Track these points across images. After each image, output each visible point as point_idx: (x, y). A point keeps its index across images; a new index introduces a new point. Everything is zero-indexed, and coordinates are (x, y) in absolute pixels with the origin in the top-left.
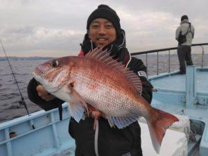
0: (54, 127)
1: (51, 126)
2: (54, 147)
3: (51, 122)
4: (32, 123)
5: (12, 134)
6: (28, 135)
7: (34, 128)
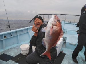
0: (18, 36)
1: (17, 36)
2: (18, 43)
3: (17, 34)
4: (11, 34)
5: (5, 37)
6: (9, 38)
7: (12, 36)
